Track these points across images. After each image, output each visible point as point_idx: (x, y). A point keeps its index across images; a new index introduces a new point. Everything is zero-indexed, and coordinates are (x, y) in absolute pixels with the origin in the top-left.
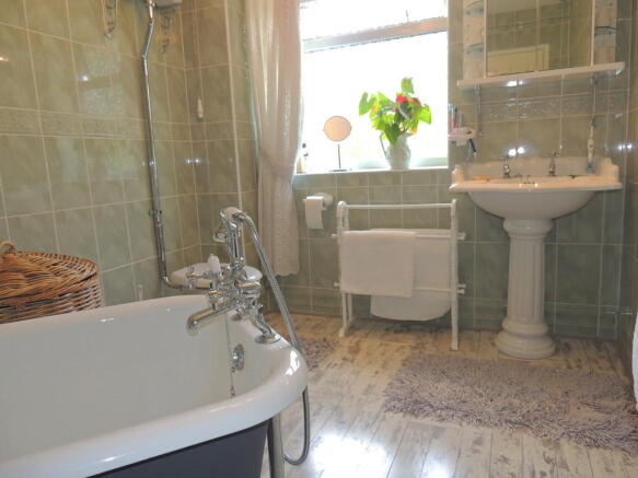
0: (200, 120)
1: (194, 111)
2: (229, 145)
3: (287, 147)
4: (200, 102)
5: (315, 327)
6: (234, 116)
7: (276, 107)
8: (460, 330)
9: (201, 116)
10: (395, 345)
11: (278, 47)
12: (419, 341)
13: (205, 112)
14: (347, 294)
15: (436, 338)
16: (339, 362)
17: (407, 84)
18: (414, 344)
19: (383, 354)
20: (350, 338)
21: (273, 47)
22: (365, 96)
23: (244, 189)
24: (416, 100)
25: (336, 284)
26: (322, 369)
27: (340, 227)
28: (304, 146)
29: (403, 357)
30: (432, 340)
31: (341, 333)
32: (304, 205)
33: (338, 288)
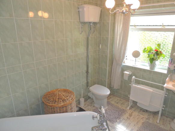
0: (100, 49)
1: (99, 47)
2: (106, 56)
3: (121, 58)
4: (100, 45)
5: (122, 104)
6: (109, 50)
7: (120, 47)
8: (162, 115)
9: (100, 48)
10: (142, 116)
11: (122, 32)
12: (148, 117)
13: (102, 47)
14: (131, 100)
15: (153, 117)
16: (126, 118)
17: (159, 45)
18: (147, 117)
19: (138, 119)
20: (130, 110)
21: (121, 32)
22: (145, 49)
23: (109, 67)
24: (161, 52)
25: (129, 96)
26: (121, 120)
27: (132, 83)
28: (126, 56)
29: (143, 122)
30: (152, 117)
31: (128, 108)
32: (124, 74)
33: (129, 97)
